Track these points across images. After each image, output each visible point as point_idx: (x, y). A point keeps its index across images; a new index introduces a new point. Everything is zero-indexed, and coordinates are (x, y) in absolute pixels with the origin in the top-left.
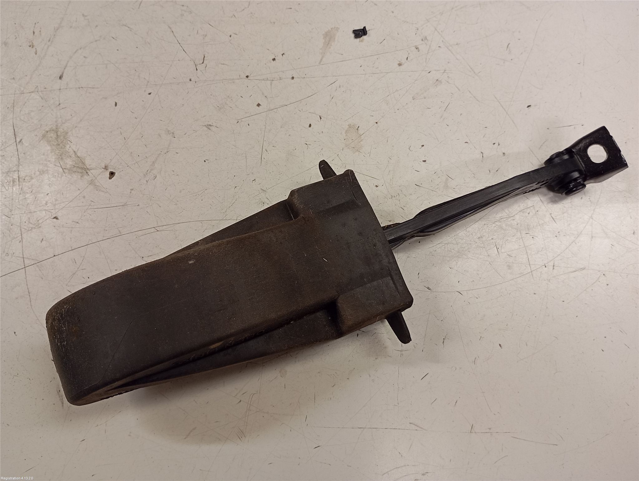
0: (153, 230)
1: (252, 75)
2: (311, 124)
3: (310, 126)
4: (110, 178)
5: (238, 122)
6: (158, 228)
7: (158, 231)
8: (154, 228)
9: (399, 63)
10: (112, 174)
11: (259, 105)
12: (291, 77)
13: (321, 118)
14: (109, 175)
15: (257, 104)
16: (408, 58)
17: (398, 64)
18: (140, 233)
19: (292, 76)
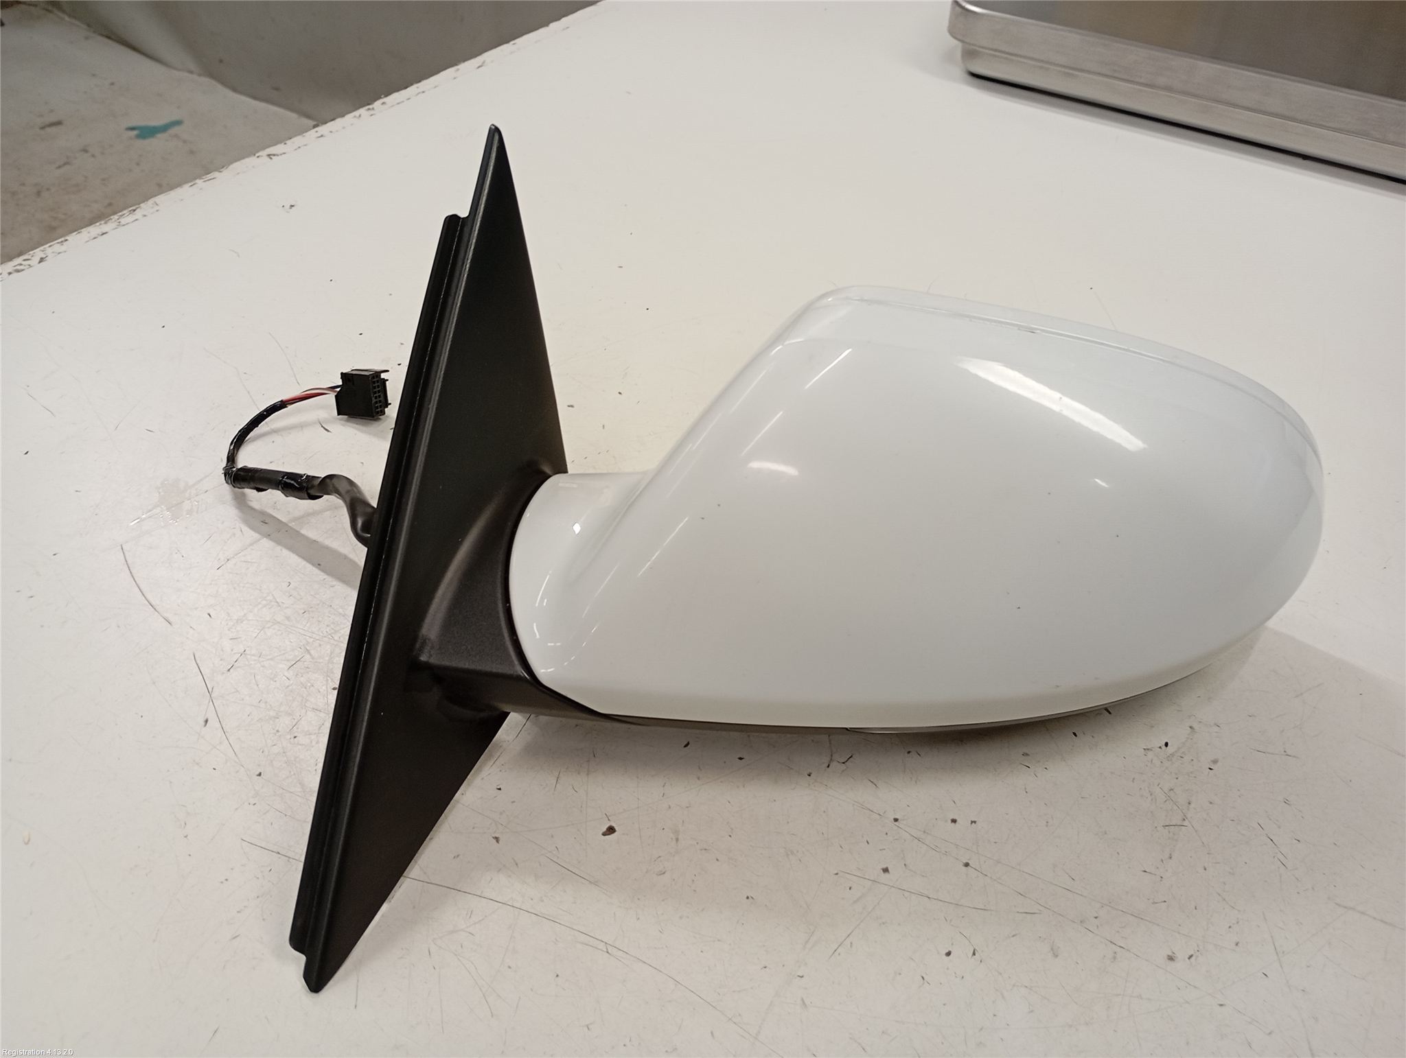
0: (602, 946)
1: (905, 822)
2: (952, 954)
3: (948, 954)
4: (604, 834)
5: (837, 874)
6: (609, 947)
7: (608, 952)
8: (606, 943)
9: (1170, 954)
10: (611, 830)
11: (886, 870)
12: (965, 862)
13: (974, 954)
14: (607, 829)
15: (885, 866)
16: (1193, 958)
17: (1168, 956)
18: (583, 938)
19: (967, 861)
